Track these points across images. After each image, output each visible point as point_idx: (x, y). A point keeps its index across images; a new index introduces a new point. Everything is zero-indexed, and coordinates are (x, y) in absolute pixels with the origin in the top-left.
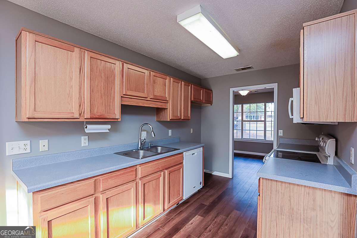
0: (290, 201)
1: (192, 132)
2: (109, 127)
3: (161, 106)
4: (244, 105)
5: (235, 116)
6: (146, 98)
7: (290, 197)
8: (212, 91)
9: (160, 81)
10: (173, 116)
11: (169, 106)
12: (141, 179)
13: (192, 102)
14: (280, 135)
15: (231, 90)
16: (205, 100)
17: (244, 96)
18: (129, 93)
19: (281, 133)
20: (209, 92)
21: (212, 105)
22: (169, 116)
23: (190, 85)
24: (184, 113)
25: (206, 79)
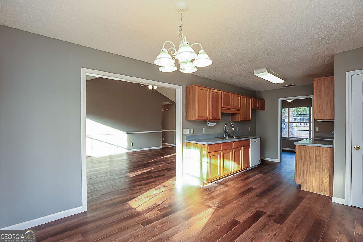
0: (309, 154)
1: (250, 129)
2: (215, 124)
3: (236, 112)
4: (290, 109)
5: (282, 119)
6: (230, 108)
7: (309, 152)
8: (264, 100)
9: (236, 98)
10: (242, 118)
11: (240, 112)
12: (233, 149)
13: (252, 109)
14: (316, 131)
15: (280, 100)
16: (260, 108)
17: (290, 102)
18: (225, 106)
19: (317, 129)
20: (262, 101)
21: (265, 110)
22: (240, 118)
23: (251, 98)
24: (248, 116)
25: (259, 92)
